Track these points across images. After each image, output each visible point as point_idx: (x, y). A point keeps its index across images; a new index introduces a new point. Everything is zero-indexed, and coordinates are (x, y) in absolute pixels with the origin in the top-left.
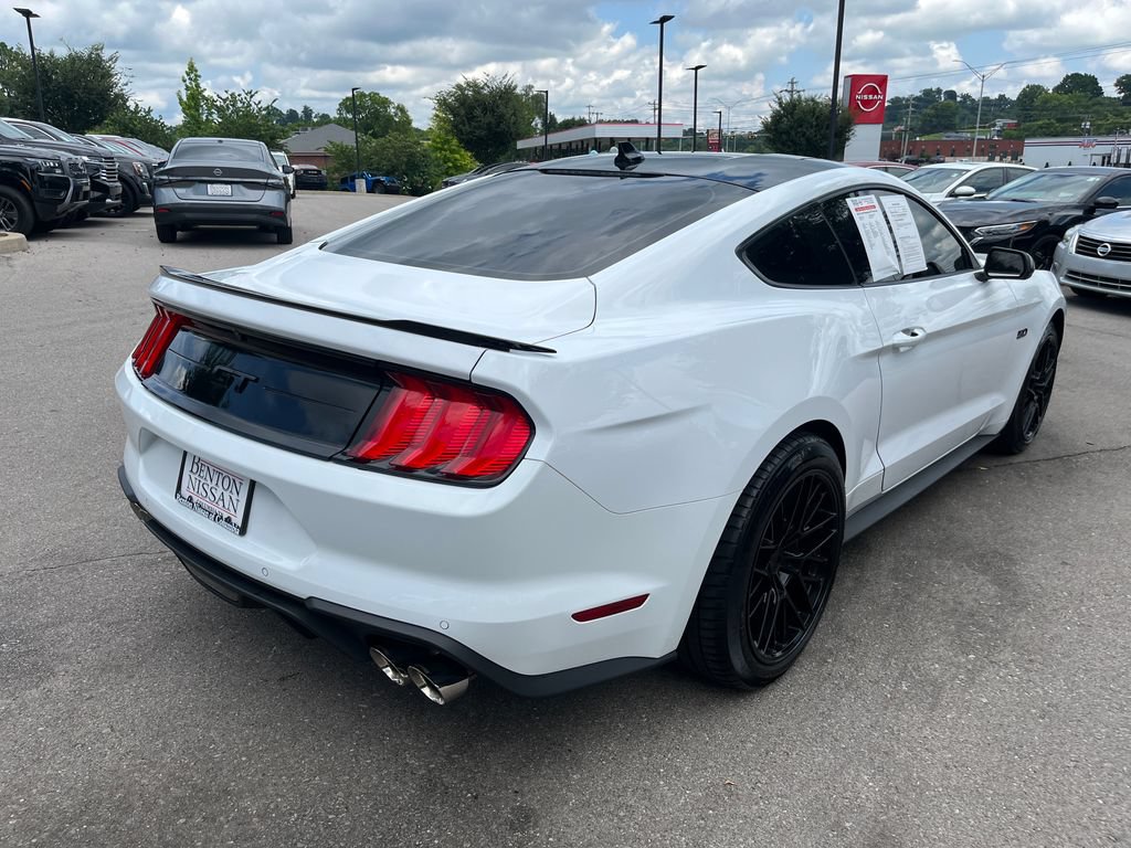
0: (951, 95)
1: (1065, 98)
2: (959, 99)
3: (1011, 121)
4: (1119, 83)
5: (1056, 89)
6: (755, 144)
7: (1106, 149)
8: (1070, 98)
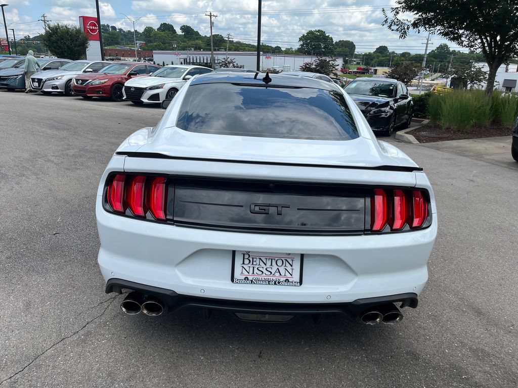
0: (114, 28)
1: (162, 33)
2: (118, 30)
3: (142, 42)
4: (181, 29)
5: (158, 29)
6: (21, 46)
7: (185, 56)
8: (165, 34)
